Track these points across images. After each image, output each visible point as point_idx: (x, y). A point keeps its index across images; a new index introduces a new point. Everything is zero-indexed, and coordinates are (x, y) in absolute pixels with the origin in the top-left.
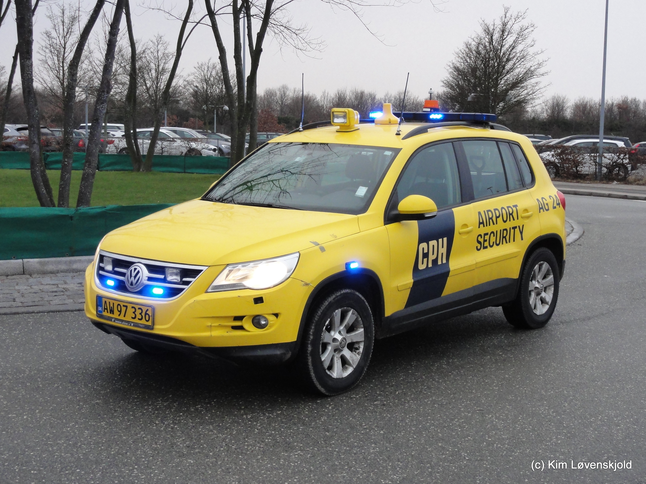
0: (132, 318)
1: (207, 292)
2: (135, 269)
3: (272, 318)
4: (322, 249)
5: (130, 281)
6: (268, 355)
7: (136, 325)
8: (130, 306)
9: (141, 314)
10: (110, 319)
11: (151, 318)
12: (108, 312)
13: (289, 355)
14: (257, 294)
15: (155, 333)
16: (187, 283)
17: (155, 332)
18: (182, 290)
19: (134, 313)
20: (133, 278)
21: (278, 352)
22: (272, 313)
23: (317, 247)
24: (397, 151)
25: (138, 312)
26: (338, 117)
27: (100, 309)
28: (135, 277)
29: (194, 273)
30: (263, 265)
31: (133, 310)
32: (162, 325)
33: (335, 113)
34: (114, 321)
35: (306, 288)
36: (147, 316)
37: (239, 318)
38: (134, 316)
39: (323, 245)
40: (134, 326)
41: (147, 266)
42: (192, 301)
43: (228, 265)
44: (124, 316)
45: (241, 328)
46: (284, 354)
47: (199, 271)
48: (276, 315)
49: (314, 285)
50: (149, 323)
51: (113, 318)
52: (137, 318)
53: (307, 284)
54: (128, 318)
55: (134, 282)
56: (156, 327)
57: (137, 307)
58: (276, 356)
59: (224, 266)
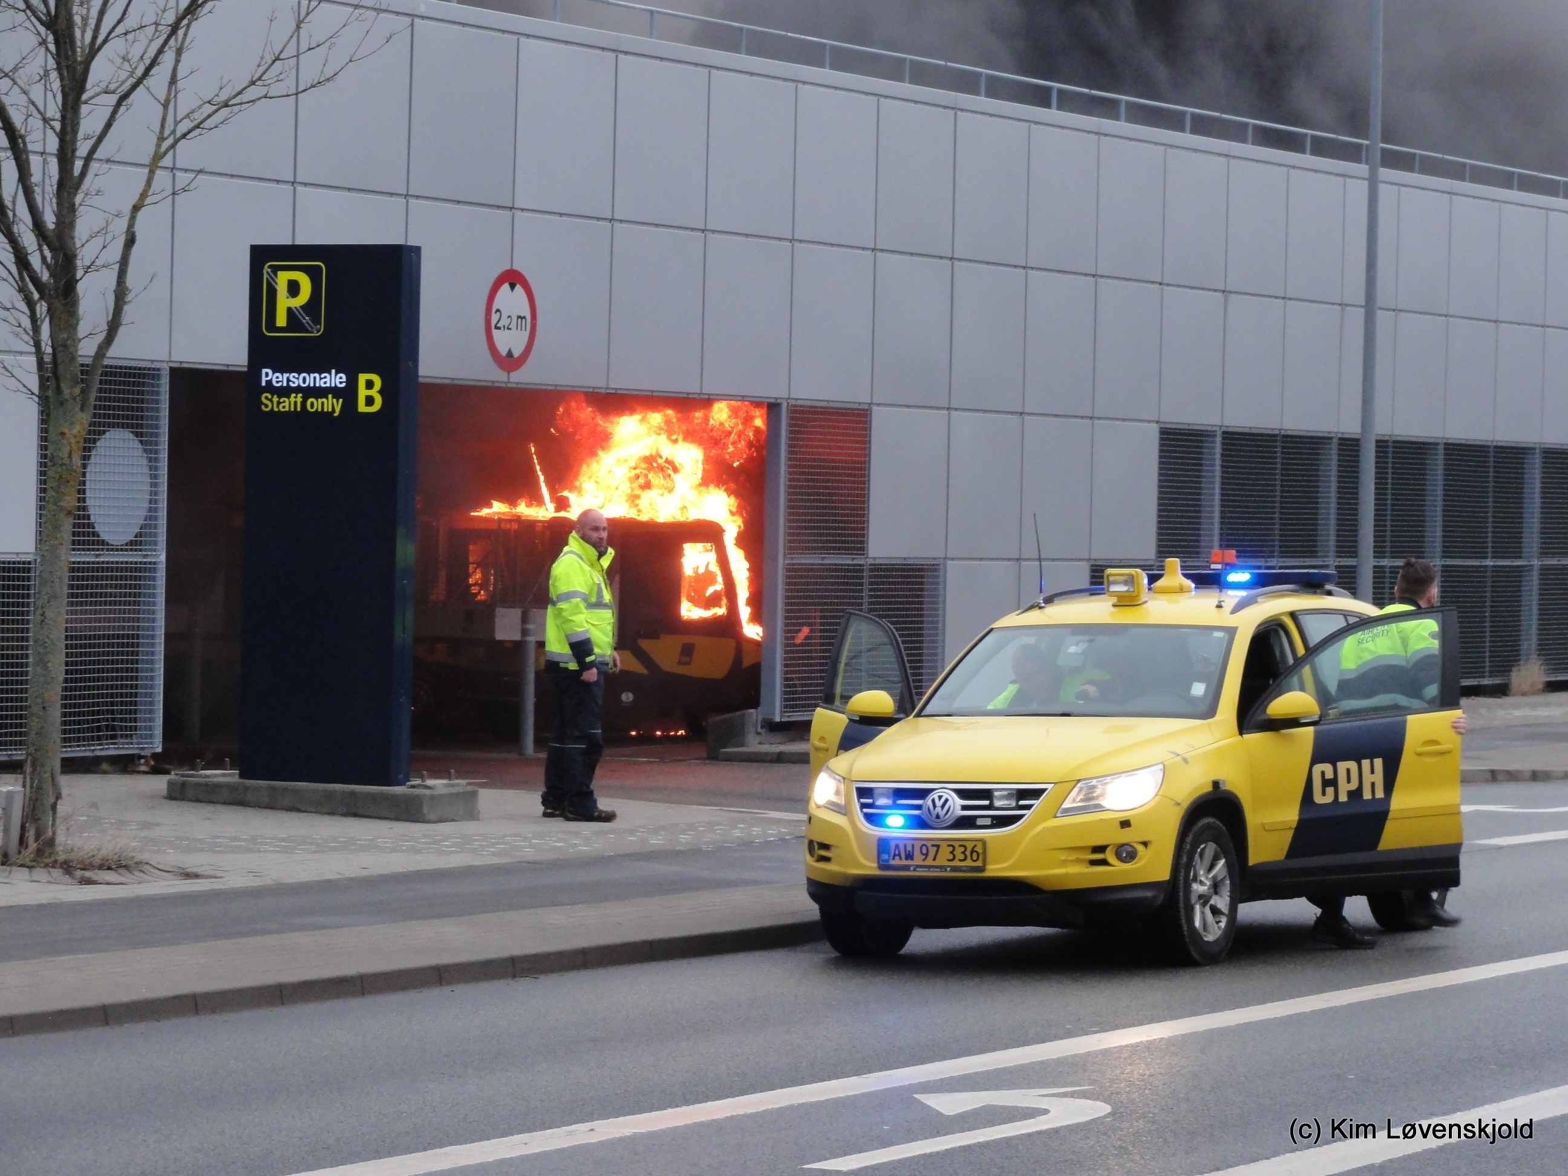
0: (948, 860)
1: (1055, 817)
2: (940, 797)
3: (1140, 848)
4: (1185, 761)
5: (934, 815)
6: (1137, 898)
7: (955, 869)
8: (943, 845)
9: (963, 853)
10: (906, 868)
11: (981, 856)
12: (901, 859)
13: (1161, 898)
14: (1123, 816)
15: (989, 877)
16: (1029, 807)
17: (988, 874)
18: (1021, 816)
19: (952, 852)
20: (938, 809)
21: (1149, 894)
22: (1141, 840)
23: (1179, 758)
24: (1232, 632)
25: (959, 851)
26: (1116, 583)
27: (885, 856)
28: (943, 806)
29: (1037, 794)
30: (1123, 780)
31: (951, 849)
32: (998, 863)
33: (1111, 579)
34: (914, 870)
35: (1178, 808)
36: (975, 855)
37: (1101, 849)
38: (951, 857)
39: (1186, 756)
40: (951, 871)
41: (958, 792)
42: (1040, 828)
43: (1079, 781)
44: (934, 859)
45: (1104, 862)
46: (1154, 897)
47: (1043, 791)
48: (1145, 844)
49: (1186, 805)
50: (979, 863)
51: (911, 866)
52: (957, 859)
53: (1178, 804)
54: (942, 860)
55: (942, 813)
56: (989, 867)
57: (956, 844)
58: (1146, 898)
59: (1075, 783)
